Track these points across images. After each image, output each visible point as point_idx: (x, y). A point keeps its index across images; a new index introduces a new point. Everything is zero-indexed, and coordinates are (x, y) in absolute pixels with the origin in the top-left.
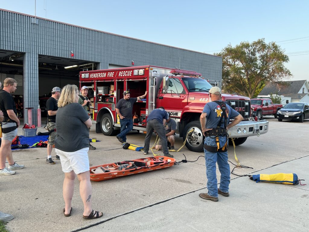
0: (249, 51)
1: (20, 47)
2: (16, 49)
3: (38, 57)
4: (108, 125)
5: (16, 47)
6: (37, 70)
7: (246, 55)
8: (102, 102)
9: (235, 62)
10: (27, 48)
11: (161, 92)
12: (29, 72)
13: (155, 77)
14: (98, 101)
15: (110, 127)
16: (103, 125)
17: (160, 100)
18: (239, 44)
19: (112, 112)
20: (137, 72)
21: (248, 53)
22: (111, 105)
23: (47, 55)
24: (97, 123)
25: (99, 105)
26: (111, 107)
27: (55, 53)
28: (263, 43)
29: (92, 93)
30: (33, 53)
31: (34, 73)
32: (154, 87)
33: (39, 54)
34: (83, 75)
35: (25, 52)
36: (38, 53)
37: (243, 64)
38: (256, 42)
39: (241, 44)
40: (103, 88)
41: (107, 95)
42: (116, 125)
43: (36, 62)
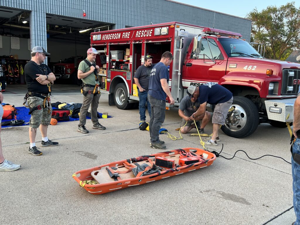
0: (276, 16)
1: (26, 4)
2: (20, 6)
3: (45, 16)
4: (122, 97)
5: (20, 4)
6: (45, 31)
7: (273, 20)
8: (116, 69)
9: (260, 29)
10: (33, 5)
11: (189, 57)
12: (36, 34)
13: (182, 37)
14: (111, 68)
15: (124, 99)
16: (117, 97)
17: (188, 67)
18: (265, 9)
19: (127, 81)
20: (159, 31)
21: (274, 18)
22: (125, 73)
23: (56, 14)
24: (110, 94)
25: (112, 72)
26: (126, 75)
27: (65, 12)
28: (293, 8)
29: (104, 58)
30: (40, 11)
31: (41, 35)
32: (180, 50)
33: (47, 12)
34: (94, 36)
35: (31, 10)
36: (45, 12)
37: (268, 31)
38: (285, 6)
39: (268, 8)
40: (116, 53)
41: (121, 60)
42: (131, 97)
43: (43, 23)
